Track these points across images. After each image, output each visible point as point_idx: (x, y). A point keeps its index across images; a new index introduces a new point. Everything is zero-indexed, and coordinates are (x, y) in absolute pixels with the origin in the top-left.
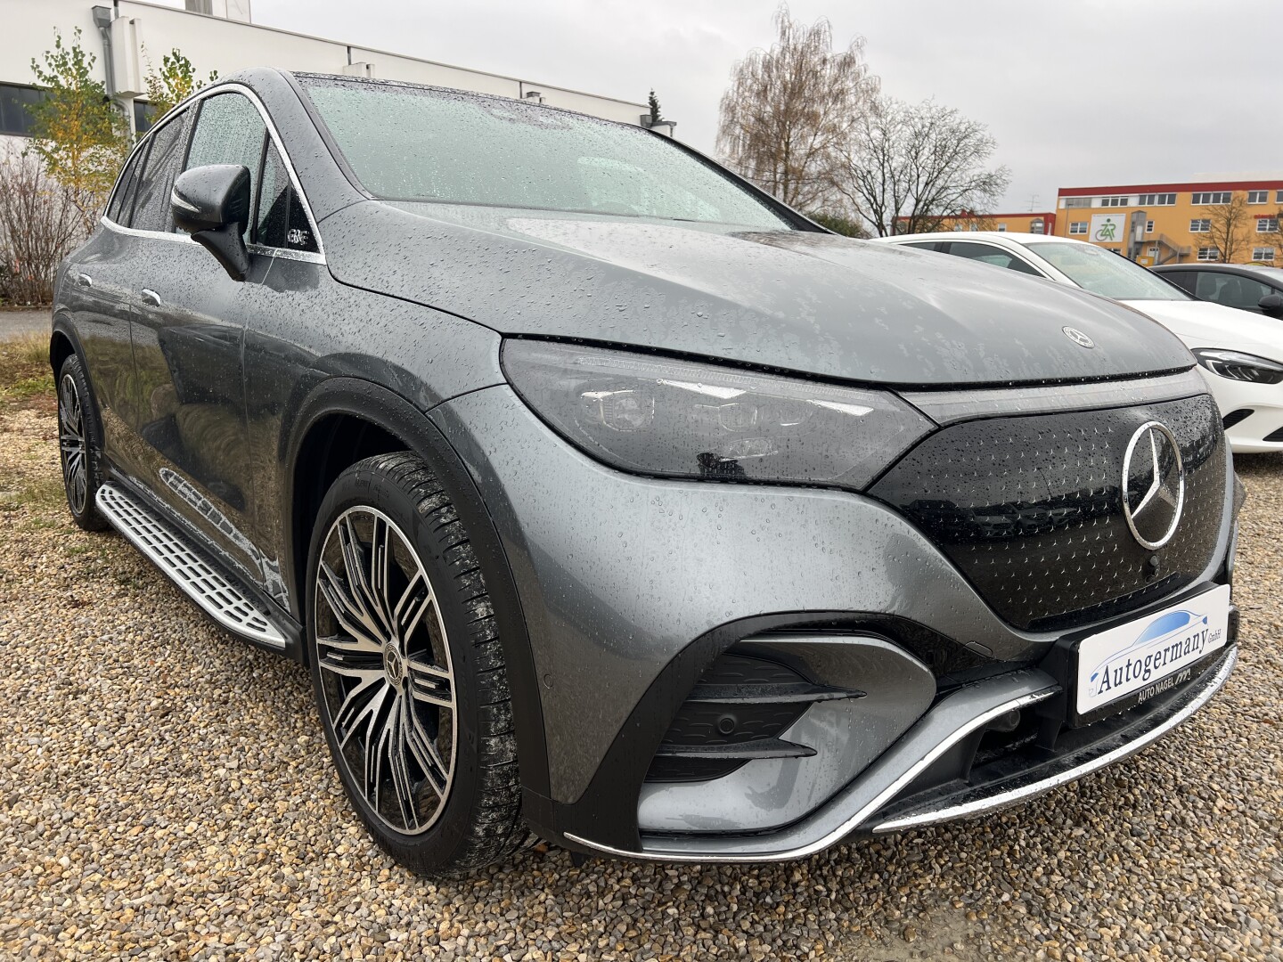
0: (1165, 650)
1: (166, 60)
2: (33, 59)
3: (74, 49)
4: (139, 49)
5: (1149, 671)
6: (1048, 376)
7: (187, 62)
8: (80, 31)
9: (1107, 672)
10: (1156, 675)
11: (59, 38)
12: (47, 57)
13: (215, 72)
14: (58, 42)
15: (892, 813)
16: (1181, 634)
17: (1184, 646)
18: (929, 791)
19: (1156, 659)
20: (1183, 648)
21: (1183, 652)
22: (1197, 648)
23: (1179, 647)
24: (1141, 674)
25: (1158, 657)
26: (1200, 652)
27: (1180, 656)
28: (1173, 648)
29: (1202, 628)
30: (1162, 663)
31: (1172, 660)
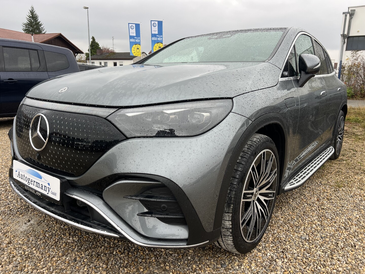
0: (34, 181)
9: (19, 173)
20: (40, 186)
21: (40, 187)
22: (46, 191)
23: (39, 184)
24: (27, 182)
25: (32, 181)
26: (48, 194)
27: (39, 188)
28: (37, 183)
29: (47, 186)
30: (33, 184)
31: (36, 186)
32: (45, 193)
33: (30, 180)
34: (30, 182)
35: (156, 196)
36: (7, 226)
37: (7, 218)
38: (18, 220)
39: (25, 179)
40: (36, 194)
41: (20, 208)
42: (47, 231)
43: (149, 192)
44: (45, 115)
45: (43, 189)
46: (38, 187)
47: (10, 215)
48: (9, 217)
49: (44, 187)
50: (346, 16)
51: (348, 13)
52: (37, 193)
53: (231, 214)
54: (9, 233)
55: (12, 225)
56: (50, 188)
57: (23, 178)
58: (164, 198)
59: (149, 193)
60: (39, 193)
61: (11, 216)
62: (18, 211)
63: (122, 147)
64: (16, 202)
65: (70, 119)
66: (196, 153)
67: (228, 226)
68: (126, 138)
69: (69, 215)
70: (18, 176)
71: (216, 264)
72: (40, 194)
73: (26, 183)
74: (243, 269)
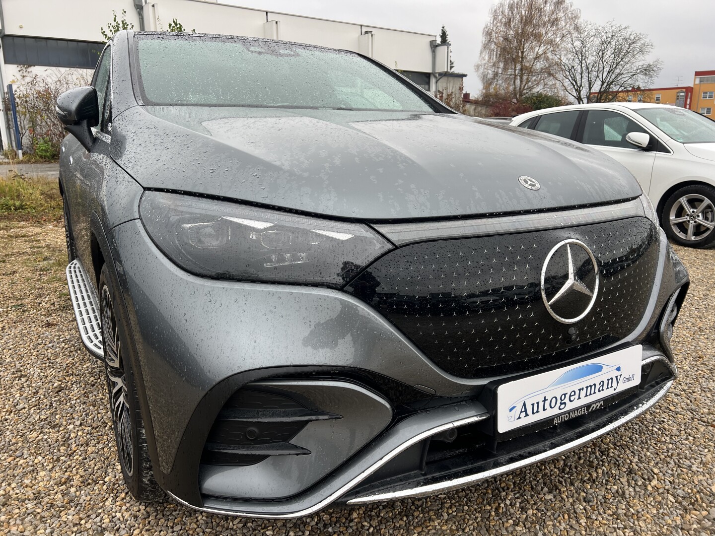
0: (580, 390)
1: (170, 25)
2: (102, 28)
3: (123, 21)
4: (157, 20)
5: (565, 403)
6: (491, 211)
7: (181, 26)
8: (125, 12)
9: (524, 405)
10: (570, 406)
11: (115, 16)
12: (109, 27)
13: (194, 30)
14: (115, 18)
15: (362, 492)
16: (595, 379)
17: (598, 387)
18: (394, 478)
19: (570, 396)
21: (597, 390)
22: (611, 387)
23: (593, 387)
24: (557, 406)
25: (573, 394)
26: (615, 389)
27: (595, 393)
28: (587, 388)
30: (577, 398)
34: (567, 400)
45: (605, 387)
49: (606, 383)
57: (541, 409)
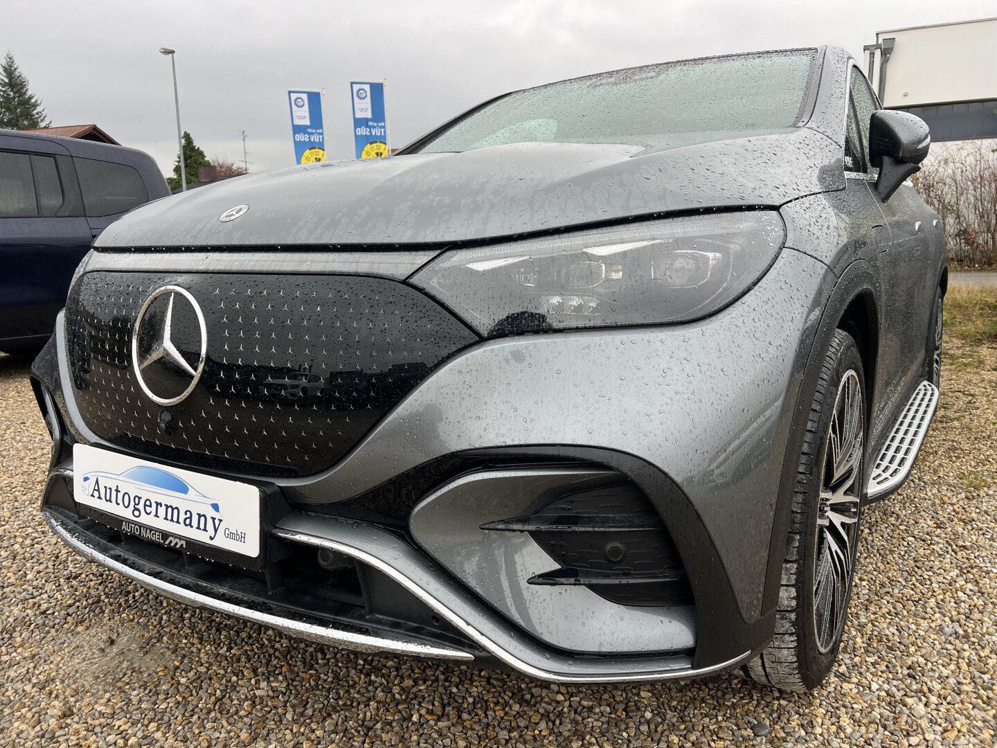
0: (157, 503)
5: (138, 510)
16: (177, 500)
17: (183, 515)
20: (182, 517)
21: (181, 520)
22: (205, 530)
23: (176, 511)
24: (131, 508)
25: (148, 503)
26: (211, 538)
27: (178, 522)
28: (167, 507)
29: (210, 513)
30: (154, 513)
31: (166, 518)
32: (202, 537)
33: (142, 502)
34: (141, 507)
35: (587, 517)
36: (45, 661)
37: (38, 637)
38: (77, 641)
39: (120, 501)
40: (167, 543)
41: (74, 604)
42: (177, 668)
43: (563, 506)
44: (188, 289)
45: (195, 523)
46: (175, 519)
47: (47, 629)
48: (43, 635)
49: (195, 518)
50: (872, 55)
51: (878, 46)
52: (171, 542)
53: (795, 566)
54: (58, 683)
55: (59, 659)
56: (221, 521)
57: (113, 499)
58: (615, 522)
59: (563, 509)
60: (177, 540)
61: (48, 632)
62: (68, 615)
63: (469, 368)
64: (54, 587)
65: (280, 292)
66: (708, 373)
67: (786, 603)
68: (477, 338)
69: (284, 603)
70: (92, 495)
71: (735, 728)
72: (184, 543)
73: (126, 513)
74: (821, 735)
